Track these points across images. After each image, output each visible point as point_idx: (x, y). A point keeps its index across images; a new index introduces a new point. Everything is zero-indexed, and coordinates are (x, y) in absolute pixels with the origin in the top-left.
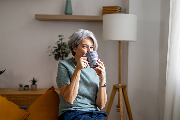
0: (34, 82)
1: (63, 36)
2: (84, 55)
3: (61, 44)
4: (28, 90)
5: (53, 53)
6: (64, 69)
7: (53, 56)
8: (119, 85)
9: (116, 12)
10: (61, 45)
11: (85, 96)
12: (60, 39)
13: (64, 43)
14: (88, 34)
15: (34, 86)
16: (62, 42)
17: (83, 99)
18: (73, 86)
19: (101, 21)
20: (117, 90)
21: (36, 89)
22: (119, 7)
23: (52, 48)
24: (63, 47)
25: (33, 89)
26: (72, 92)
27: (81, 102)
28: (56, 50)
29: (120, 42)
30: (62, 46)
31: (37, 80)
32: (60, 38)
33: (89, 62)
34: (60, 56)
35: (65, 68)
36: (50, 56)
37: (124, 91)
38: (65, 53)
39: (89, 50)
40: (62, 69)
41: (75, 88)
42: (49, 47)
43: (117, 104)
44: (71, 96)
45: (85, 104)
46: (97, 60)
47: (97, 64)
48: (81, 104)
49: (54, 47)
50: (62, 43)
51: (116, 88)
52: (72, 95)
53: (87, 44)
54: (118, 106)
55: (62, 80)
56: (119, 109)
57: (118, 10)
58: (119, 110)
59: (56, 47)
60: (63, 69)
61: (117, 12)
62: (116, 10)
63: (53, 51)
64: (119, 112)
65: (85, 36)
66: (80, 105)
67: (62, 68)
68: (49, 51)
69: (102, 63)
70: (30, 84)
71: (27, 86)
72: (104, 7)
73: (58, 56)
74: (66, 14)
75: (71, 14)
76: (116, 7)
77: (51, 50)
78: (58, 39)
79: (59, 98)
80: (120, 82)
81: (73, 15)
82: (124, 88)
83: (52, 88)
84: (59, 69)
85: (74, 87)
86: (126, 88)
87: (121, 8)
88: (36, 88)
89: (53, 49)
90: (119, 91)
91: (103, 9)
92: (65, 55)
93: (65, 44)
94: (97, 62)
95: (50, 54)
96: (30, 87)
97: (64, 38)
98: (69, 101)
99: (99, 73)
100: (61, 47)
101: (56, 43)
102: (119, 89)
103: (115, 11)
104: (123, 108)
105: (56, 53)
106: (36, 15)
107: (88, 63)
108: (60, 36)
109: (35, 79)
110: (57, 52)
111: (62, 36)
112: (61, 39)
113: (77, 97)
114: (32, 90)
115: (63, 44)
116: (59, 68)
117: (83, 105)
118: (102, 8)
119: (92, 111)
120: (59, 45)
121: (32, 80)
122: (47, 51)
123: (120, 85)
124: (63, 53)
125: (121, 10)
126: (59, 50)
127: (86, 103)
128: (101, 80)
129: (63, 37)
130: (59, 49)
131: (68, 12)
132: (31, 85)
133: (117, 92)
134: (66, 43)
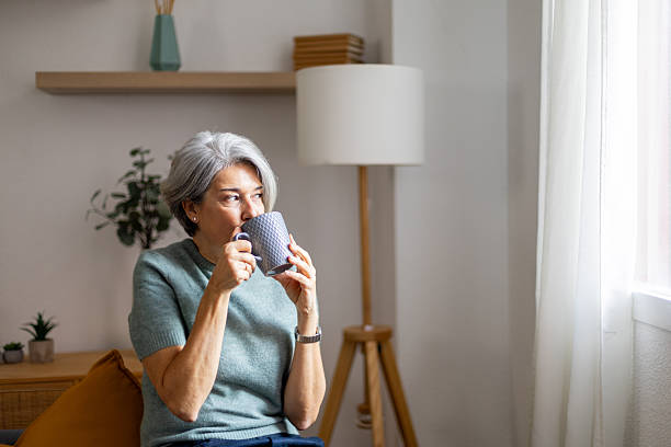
0: (42, 330)
1: (148, 152)
2: (237, 233)
3: (142, 182)
4: (21, 360)
5: (111, 216)
6: (158, 285)
7: (113, 228)
8: (362, 328)
9: (345, 57)
10: (140, 186)
11: (238, 384)
12: (136, 164)
13: (151, 179)
14: (233, 151)
15: (41, 347)
16: (143, 176)
17: (234, 397)
18: (199, 350)
19: (289, 93)
20: (359, 349)
21: (49, 359)
22: (354, 36)
23: (106, 198)
24: (150, 194)
25: (38, 355)
26: (196, 375)
27: (225, 408)
28: (124, 207)
29: (362, 169)
30: (145, 189)
31: (54, 321)
32: (138, 158)
33: (259, 258)
34: (138, 227)
35: (161, 283)
36: (98, 228)
37: (385, 351)
38: (155, 214)
39: (248, 206)
40: (150, 287)
41: (206, 358)
42: (96, 194)
43: (360, 400)
44: (190, 390)
45: (240, 415)
46: (289, 247)
47: (288, 259)
48: (226, 416)
49: (116, 196)
50: (146, 180)
51: (352, 343)
52: (197, 386)
53: (237, 187)
54: (365, 409)
55: (152, 328)
56: (368, 417)
57: (352, 48)
58: (369, 422)
59: (123, 196)
60: (154, 286)
61: (350, 55)
62: (345, 51)
63: (111, 208)
64: (368, 432)
65: (225, 155)
66: (221, 418)
67: (152, 284)
68: (96, 211)
69: (306, 254)
70: (25, 338)
71: (17, 347)
72: (299, 41)
73: (130, 229)
74: (157, 66)
75: (178, 66)
76: (343, 38)
77: (104, 206)
78: (128, 164)
79: (140, 392)
80: (366, 320)
81: (182, 69)
82: (384, 340)
83: (114, 357)
84: (140, 287)
85: (202, 356)
86: (392, 340)
87: (361, 41)
88: (50, 352)
89: (113, 204)
90: (364, 351)
91: (297, 47)
92: (155, 221)
93: (156, 181)
94: (288, 253)
95: (98, 224)
96: (26, 350)
97: (151, 161)
98: (183, 410)
99: (296, 290)
100: (143, 195)
101: (120, 181)
102: (363, 344)
103: (342, 54)
104: (384, 415)
105: (122, 217)
106: (39, 75)
107: (254, 264)
108: (134, 153)
109: (45, 319)
110: (125, 212)
111: (142, 154)
112: (141, 165)
113: (215, 391)
114: (36, 359)
115: (150, 183)
116: (138, 285)
117: (233, 417)
118: (291, 44)
119: (269, 437)
120: (132, 186)
121: (35, 323)
122: (88, 212)
123: (368, 328)
124: (149, 214)
125: (361, 48)
126: (136, 205)
127: (243, 411)
128: (303, 317)
129: (147, 158)
130: (133, 202)
131: (164, 59)
132: (31, 343)
133: (359, 357)
134: (159, 177)
